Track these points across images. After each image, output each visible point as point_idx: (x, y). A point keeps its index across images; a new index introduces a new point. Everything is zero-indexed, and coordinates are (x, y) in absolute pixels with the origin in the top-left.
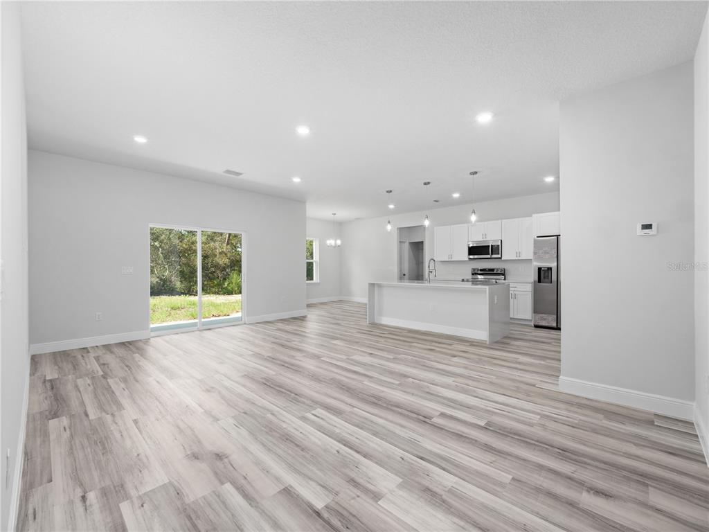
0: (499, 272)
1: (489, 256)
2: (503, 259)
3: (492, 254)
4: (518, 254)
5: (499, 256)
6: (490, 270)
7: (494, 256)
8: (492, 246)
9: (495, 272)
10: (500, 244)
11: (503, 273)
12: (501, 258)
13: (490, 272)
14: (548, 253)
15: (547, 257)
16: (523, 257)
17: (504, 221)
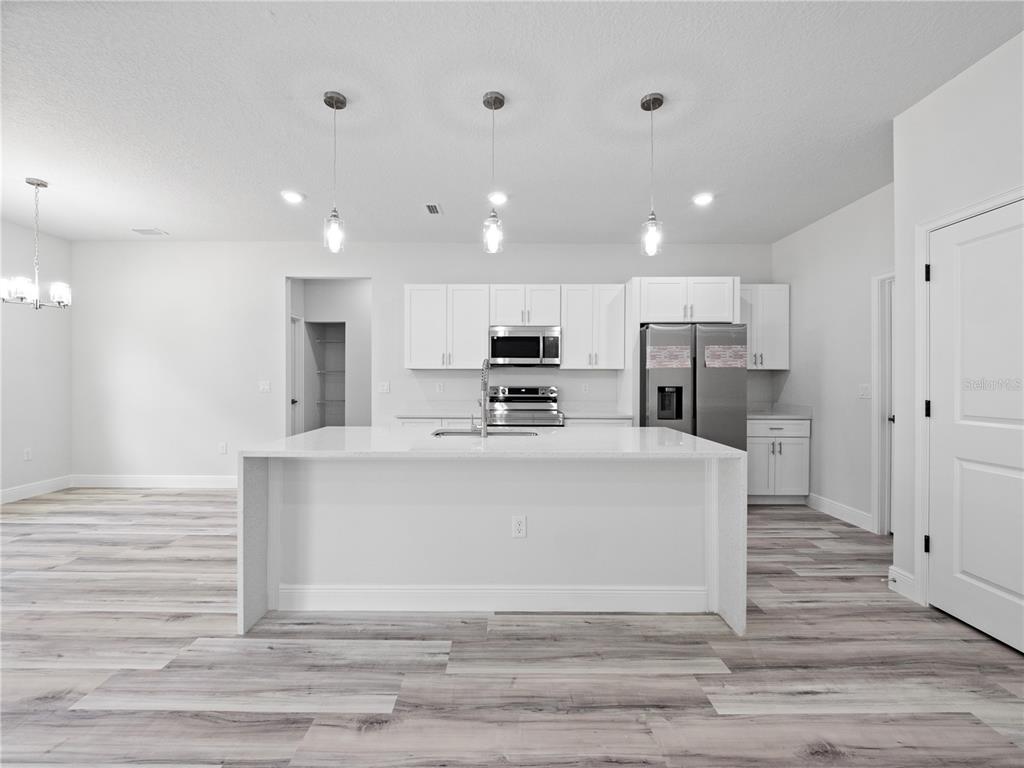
0: (546, 395)
1: (536, 361)
2: (562, 367)
3: (543, 357)
4: (594, 356)
5: (557, 361)
6: (530, 390)
7: (547, 361)
8: (544, 338)
9: (540, 395)
10: (559, 335)
11: (554, 399)
12: (558, 366)
13: (532, 395)
14: (676, 357)
15: (675, 364)
16: (602, 365)
17: (565, 287)
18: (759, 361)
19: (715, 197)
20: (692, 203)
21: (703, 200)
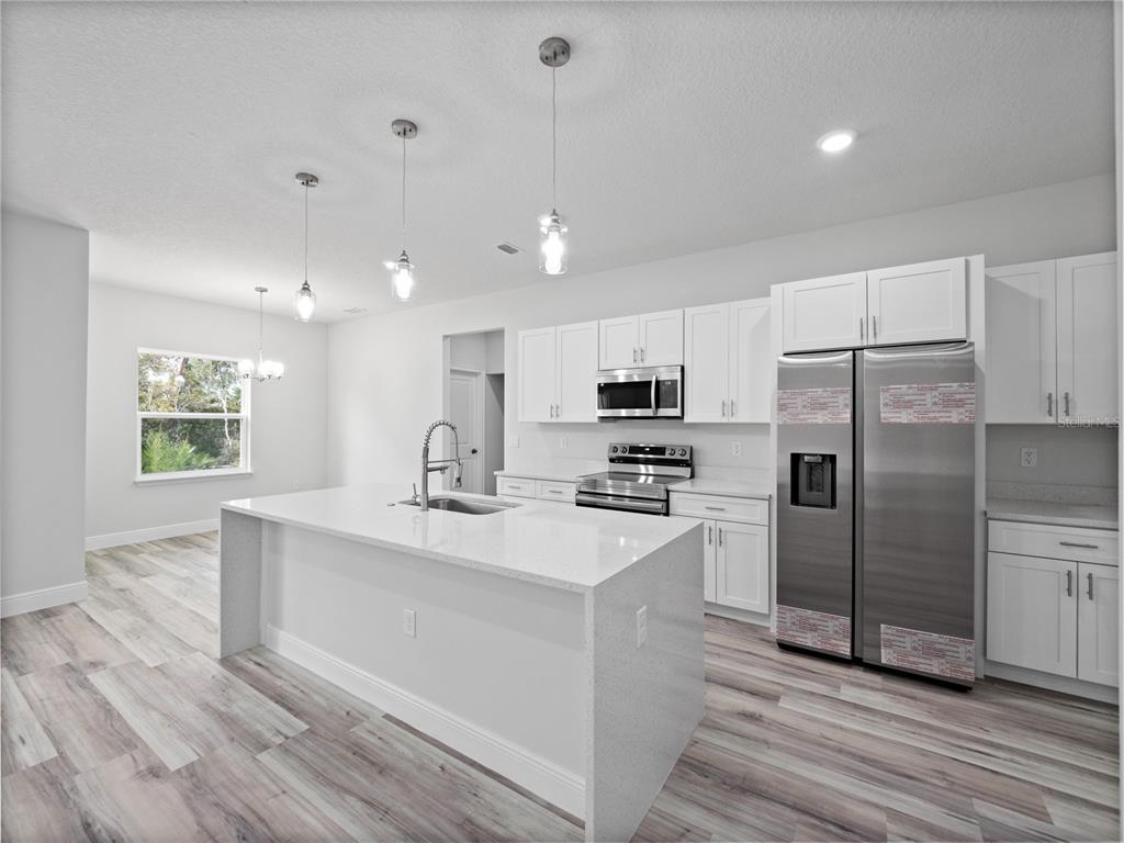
0: (677, 456)
1: (649, 412)
2: (687, 419)
3: (658, 406)
4: (729, 407)
5: (676, 412)
6: (656, 450)
7: (663, 412)
8: (658, 382)
9: (667, 456)
10: (678, 376)
11: (687, 462)
12: (682, 418)
13: (655, 455)
14: (823, 406)
15: (820, 418)
16: (742, 417)
17: (690, 311)
18: (1062, 407)
19: (859, 137)
20: (818, 151)
21: (837, 143)
